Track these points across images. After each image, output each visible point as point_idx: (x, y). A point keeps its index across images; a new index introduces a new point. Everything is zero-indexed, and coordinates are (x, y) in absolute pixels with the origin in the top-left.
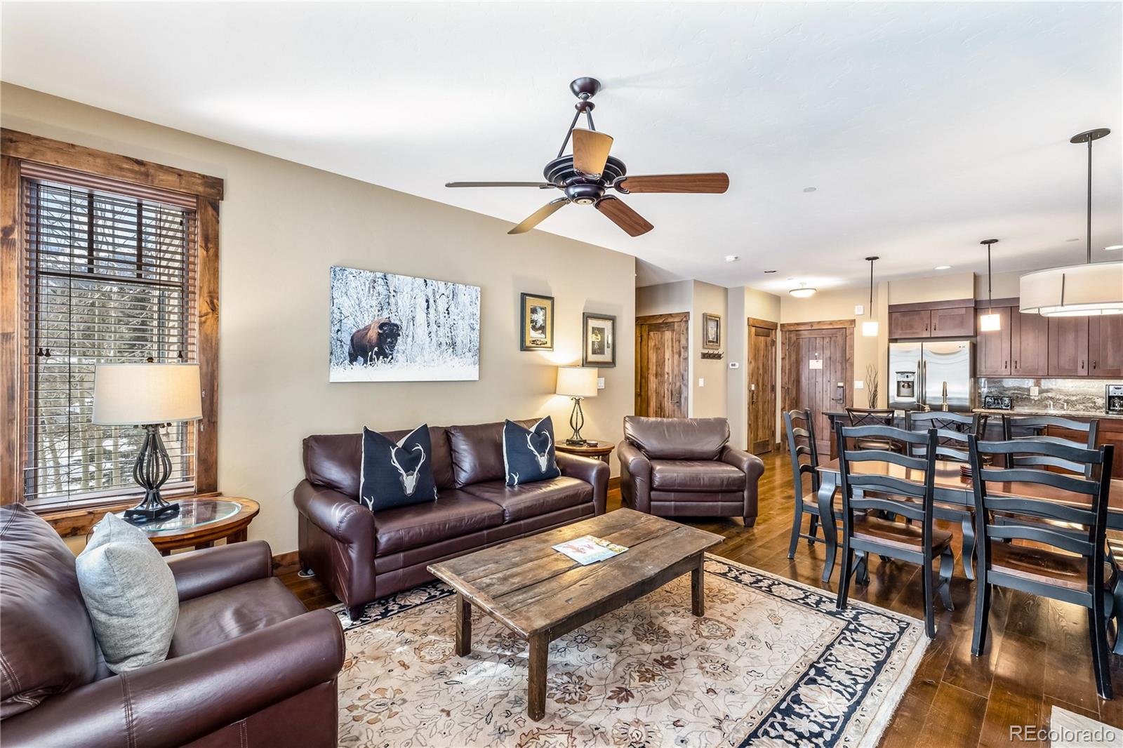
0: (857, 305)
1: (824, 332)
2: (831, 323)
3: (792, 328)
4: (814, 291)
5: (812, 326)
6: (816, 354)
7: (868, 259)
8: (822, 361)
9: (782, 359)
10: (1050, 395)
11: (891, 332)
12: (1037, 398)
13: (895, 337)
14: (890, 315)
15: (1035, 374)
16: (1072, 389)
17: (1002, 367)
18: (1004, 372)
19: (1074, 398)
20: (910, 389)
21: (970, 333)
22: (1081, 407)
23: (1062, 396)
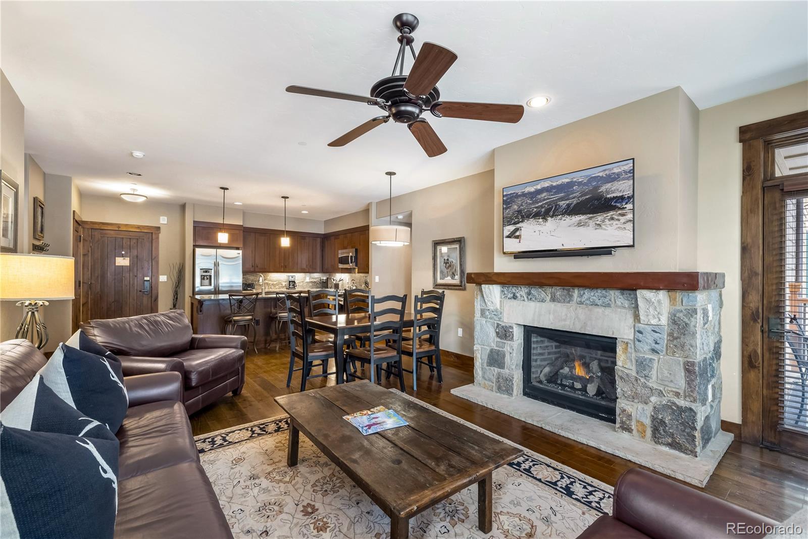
0: (162, 216)
1: (131, 234)
2: (139, 227)
3: (97, 226)
4: (146, 198)
5: (119, 227)
6: (123, 253)
7: (222, 188)
8: (129, 258)
9: (84, 255)
10: (267, 282)
11: (195, 240)
12: (261, 284)
13: (197, 244)
14: (195, 227)
15: (265, 271)
16: (274, 278)
17: (251, 266)
18: (252, 270)
19: (275, 283)
20: (208, 280)
21: (241, 245)
22: (278, 287)
23: (271, 282)
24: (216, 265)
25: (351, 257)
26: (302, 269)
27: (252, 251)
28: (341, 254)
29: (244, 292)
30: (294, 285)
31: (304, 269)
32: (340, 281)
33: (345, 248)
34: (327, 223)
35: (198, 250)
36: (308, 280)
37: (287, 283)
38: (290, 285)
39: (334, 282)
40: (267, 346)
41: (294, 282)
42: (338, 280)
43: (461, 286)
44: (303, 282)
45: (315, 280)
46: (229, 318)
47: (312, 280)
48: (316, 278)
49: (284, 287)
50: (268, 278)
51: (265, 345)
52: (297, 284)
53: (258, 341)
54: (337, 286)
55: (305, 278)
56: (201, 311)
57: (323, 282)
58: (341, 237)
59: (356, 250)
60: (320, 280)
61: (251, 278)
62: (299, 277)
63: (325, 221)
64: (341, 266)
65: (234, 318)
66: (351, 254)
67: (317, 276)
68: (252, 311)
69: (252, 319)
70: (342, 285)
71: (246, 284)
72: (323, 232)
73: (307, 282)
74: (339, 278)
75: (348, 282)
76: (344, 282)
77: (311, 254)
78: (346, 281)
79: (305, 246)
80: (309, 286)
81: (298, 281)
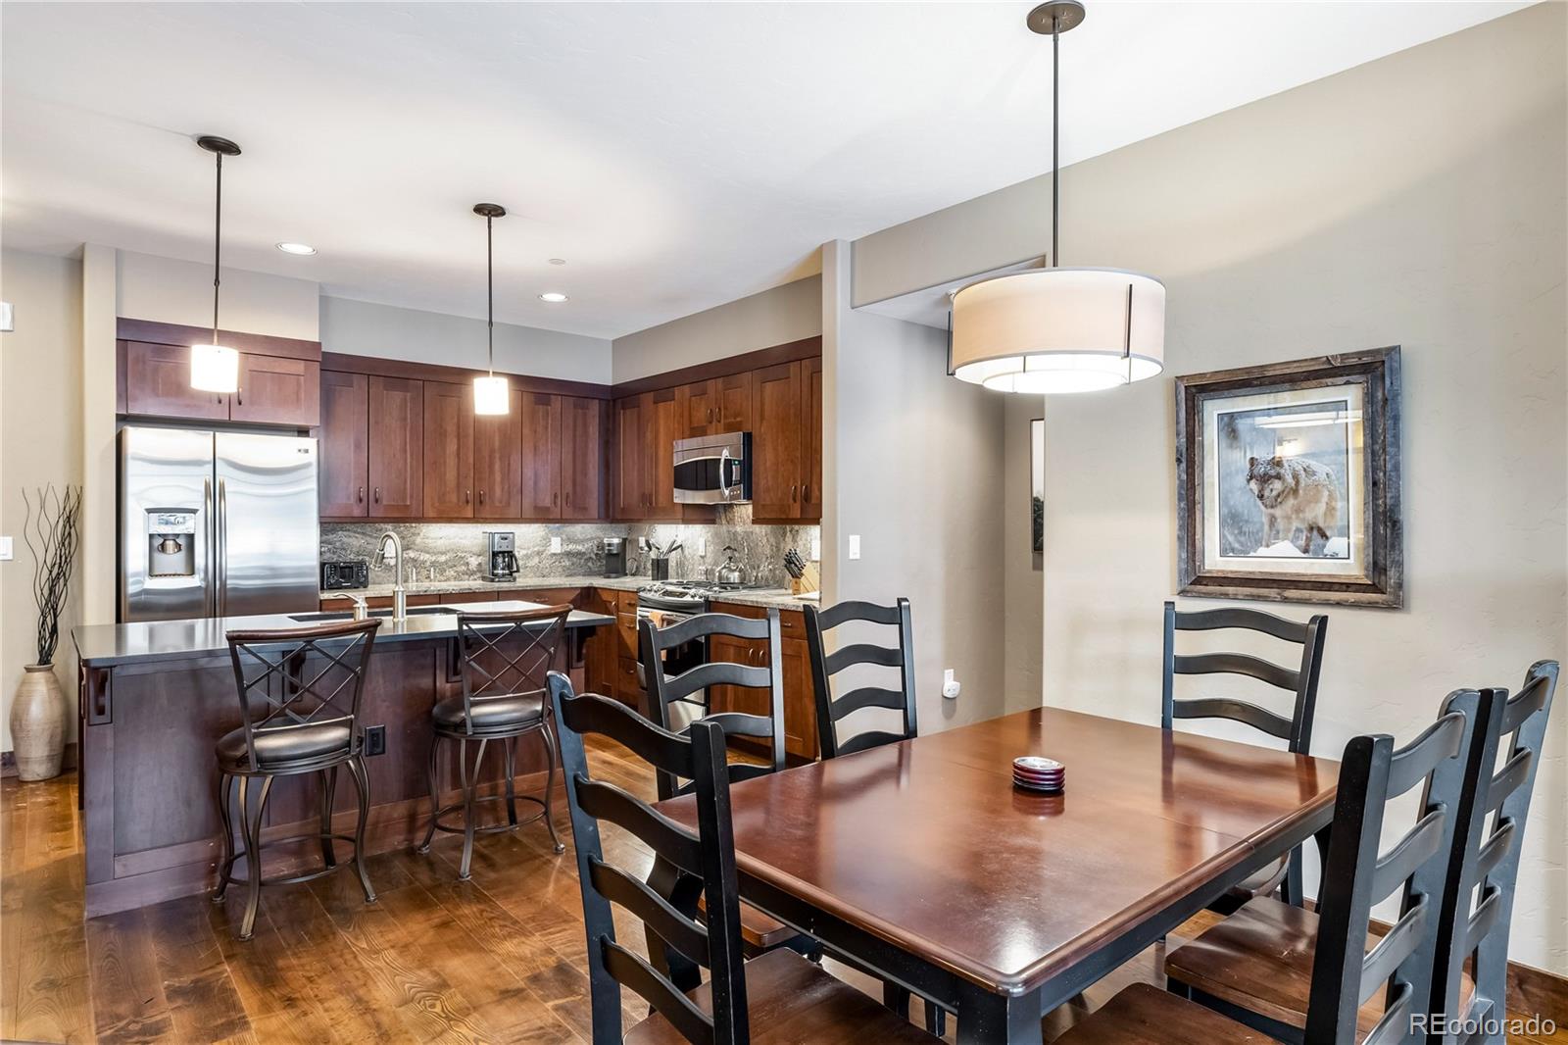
10: (412, 554)
11: (123, 395)
12: (393, 562)
13: (134, 410)
14: (122, 343)
15: (406, 515)
16: (440, 543)
17: (353, 500)
18: (357, 512)
19: (443, 558)
20: (182, 556)
21: (313, 420)
22: (452, 572)
23: (428, 556)
24: (214, 493)
25: (728, 463)
26: (537, 508)
27: (358, 446)
28: (686, 451)
29: (326, 595)
30: (509, 566)
31: (547, 509)
32: (671, 550)
33: (697, 431)
34: (621, 345)
35: (135, 436)
36: (556, 545)
37: (485, 559)
38: (494, 567)
39: (653, 555)
40: (418, 843)
41: (511, 554)
42: (665, 549)
43: (1374, 588)
44: (539, 553)
45: (580, 548)
46: (240, 741)
47: (571, 547)
48: (581, 542)
49: (473, 573)
50: (418, 540)
51: (411, 841)
52: (520, 563)
53: (376, 824)
54: (660, 569)
55: (547, 541)
56: (101, 711)
57: (610, 555)
58: (683, 392)
59: (748, 438)
60: (601, 546)
61: (353, 544)
62: (527, 537)
63: (614, 342)
64: (682, 497)
65: (262, 744)
66: (725, 454)
67: (588, 535)
68: (345, 705)
69: (348, 744)
70: (680, 564)
71: (334, 566)
72: (608, 380)
73: (555, 554)
74: (672, 540)
75: (703, 554)
76: (686, 552)
77: (570, 456)
78: (698, 549)
79: (547, 428)
80: (560, 569)
81: (525, 552)
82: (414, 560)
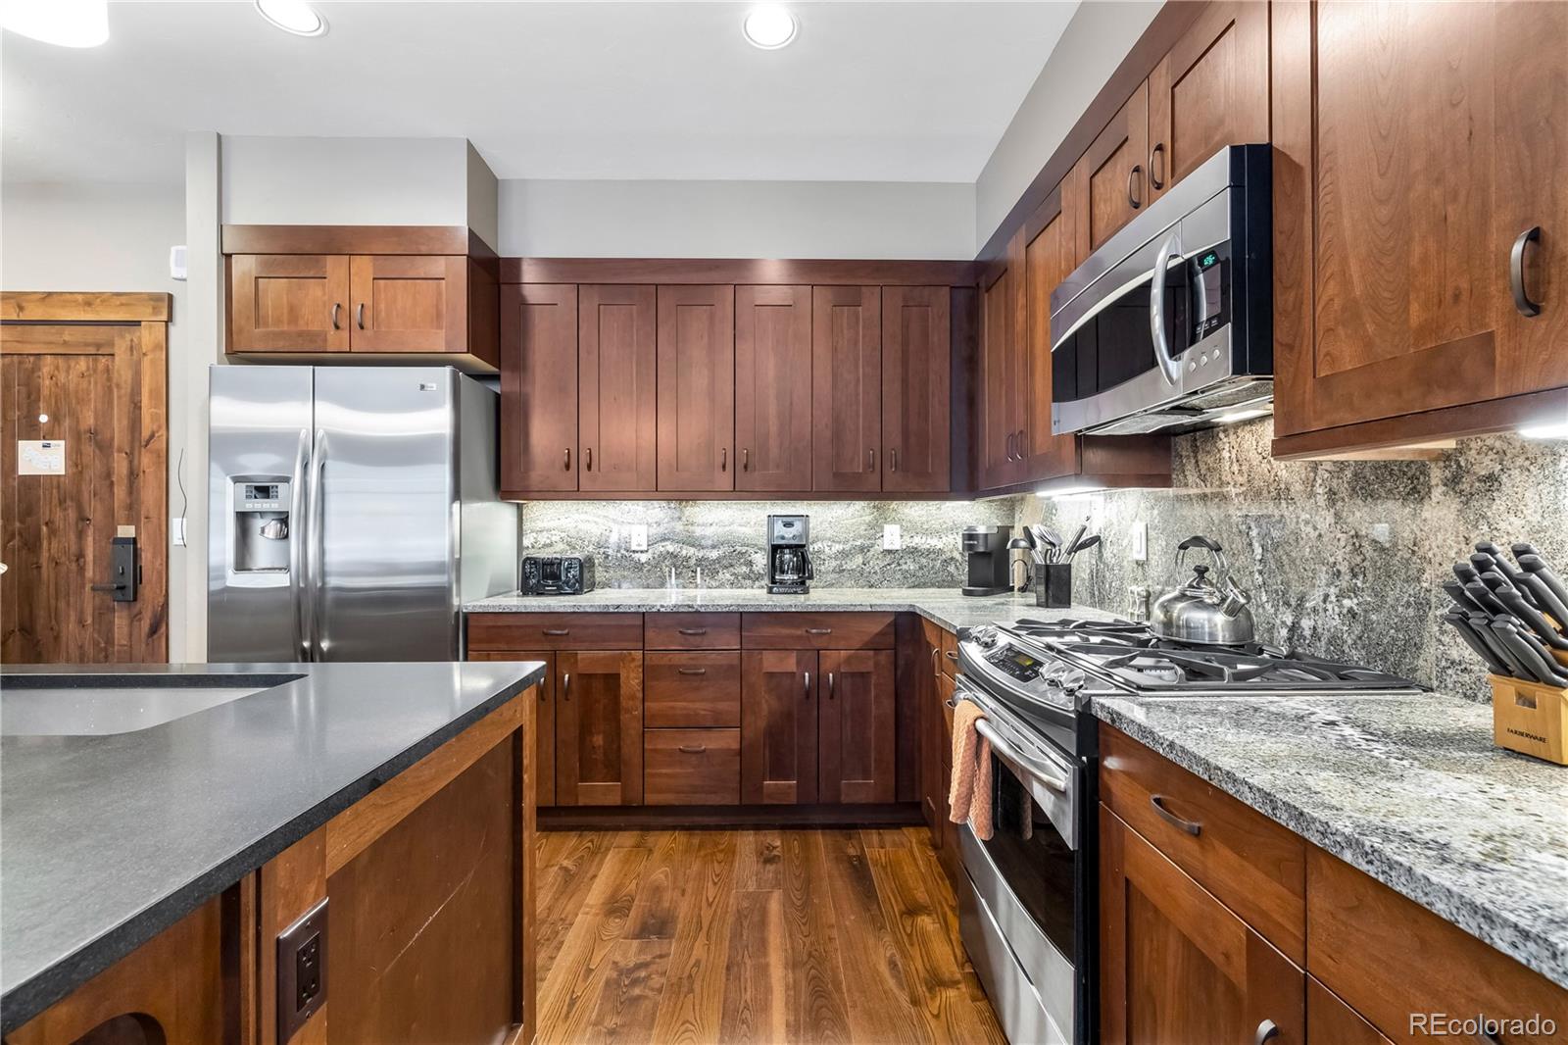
1: (68, 335)
2: (87, 302)
5: (21, 308)
6: (43, 419)
8: (63, 444)
10: (670, 547)
11: (228, 329)
16: (709, 531)
17: (558, 467)
18: (563, 484)
19: (714, 554)
22: (728, 576)
23: (692, 551)
24: (313, 454)
26: (838, 475)
30: (801, 570)
31: (857, 476)
32: (1077, 547)
36: (891, 537)
37: (767, 558)
38: (777, 570)
39: (1039, 556)
41: (798, 549)
42: (1067, 544)
44: (863, 550)
45: (934, 542)
47: (917, 539)
50: (679, 527)
54: (1056, 584)
55: (876, 530)
57: (976, 554)
62: (842, 524)
70: (1097, 578)
71: (535, 562)
73: (890, 552)
74: (1079, 528)
75: (1142, 557)
76: (1107, 554)
77: (897, 386)
78: (1130, 544)
79: (856, 343)
80: (898, 576)
81: (840, 547)
82: (674, 556)
